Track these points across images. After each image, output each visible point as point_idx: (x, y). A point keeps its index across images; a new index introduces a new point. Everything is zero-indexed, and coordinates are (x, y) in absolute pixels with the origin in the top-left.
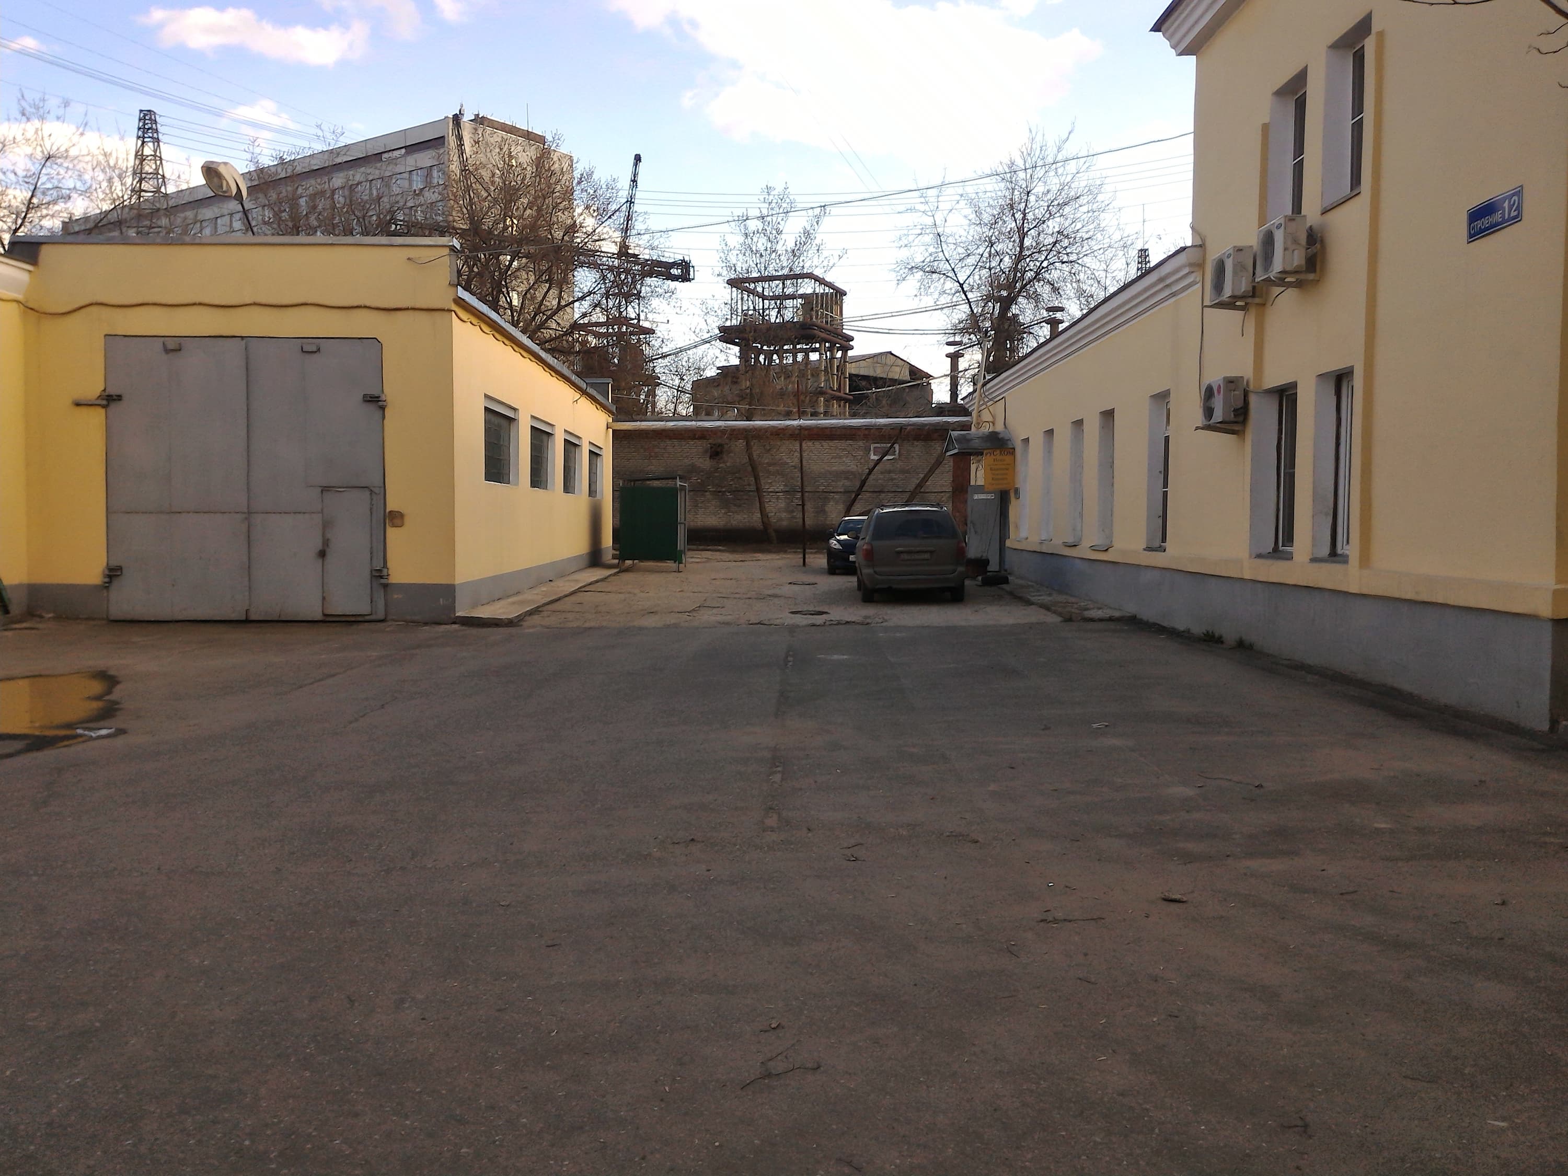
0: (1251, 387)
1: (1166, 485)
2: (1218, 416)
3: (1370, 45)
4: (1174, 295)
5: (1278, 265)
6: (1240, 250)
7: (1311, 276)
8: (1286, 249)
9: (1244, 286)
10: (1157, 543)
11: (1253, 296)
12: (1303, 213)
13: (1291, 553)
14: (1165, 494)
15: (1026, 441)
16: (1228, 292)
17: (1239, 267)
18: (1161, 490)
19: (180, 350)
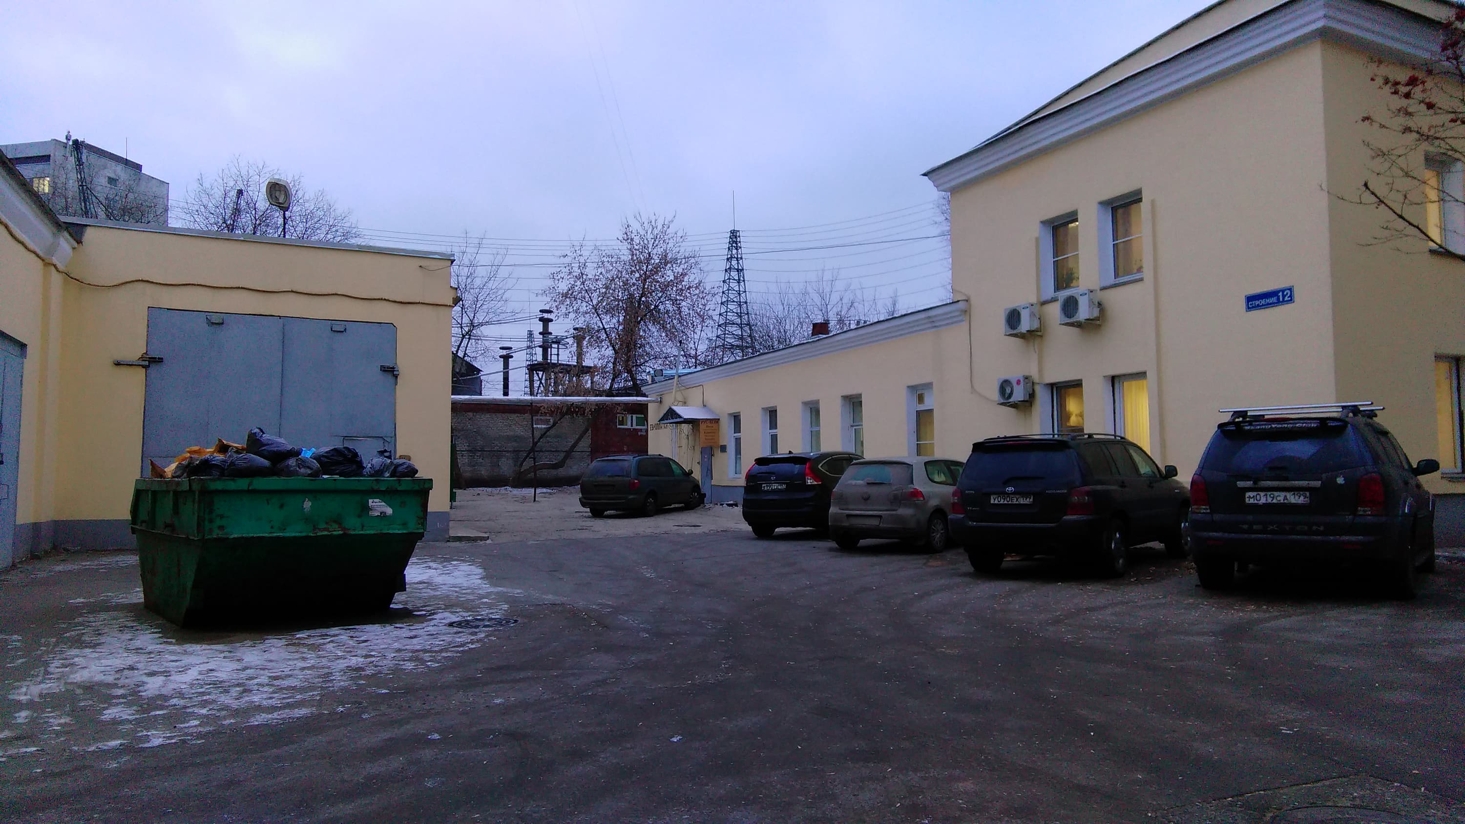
0: (1037, 382)
2: (1016, 397)
3: (1145, 206)
4: (936, 327)
6: (1032, 305)
11: (1039, 331)
18: (914, 443)
19: (223, 323)
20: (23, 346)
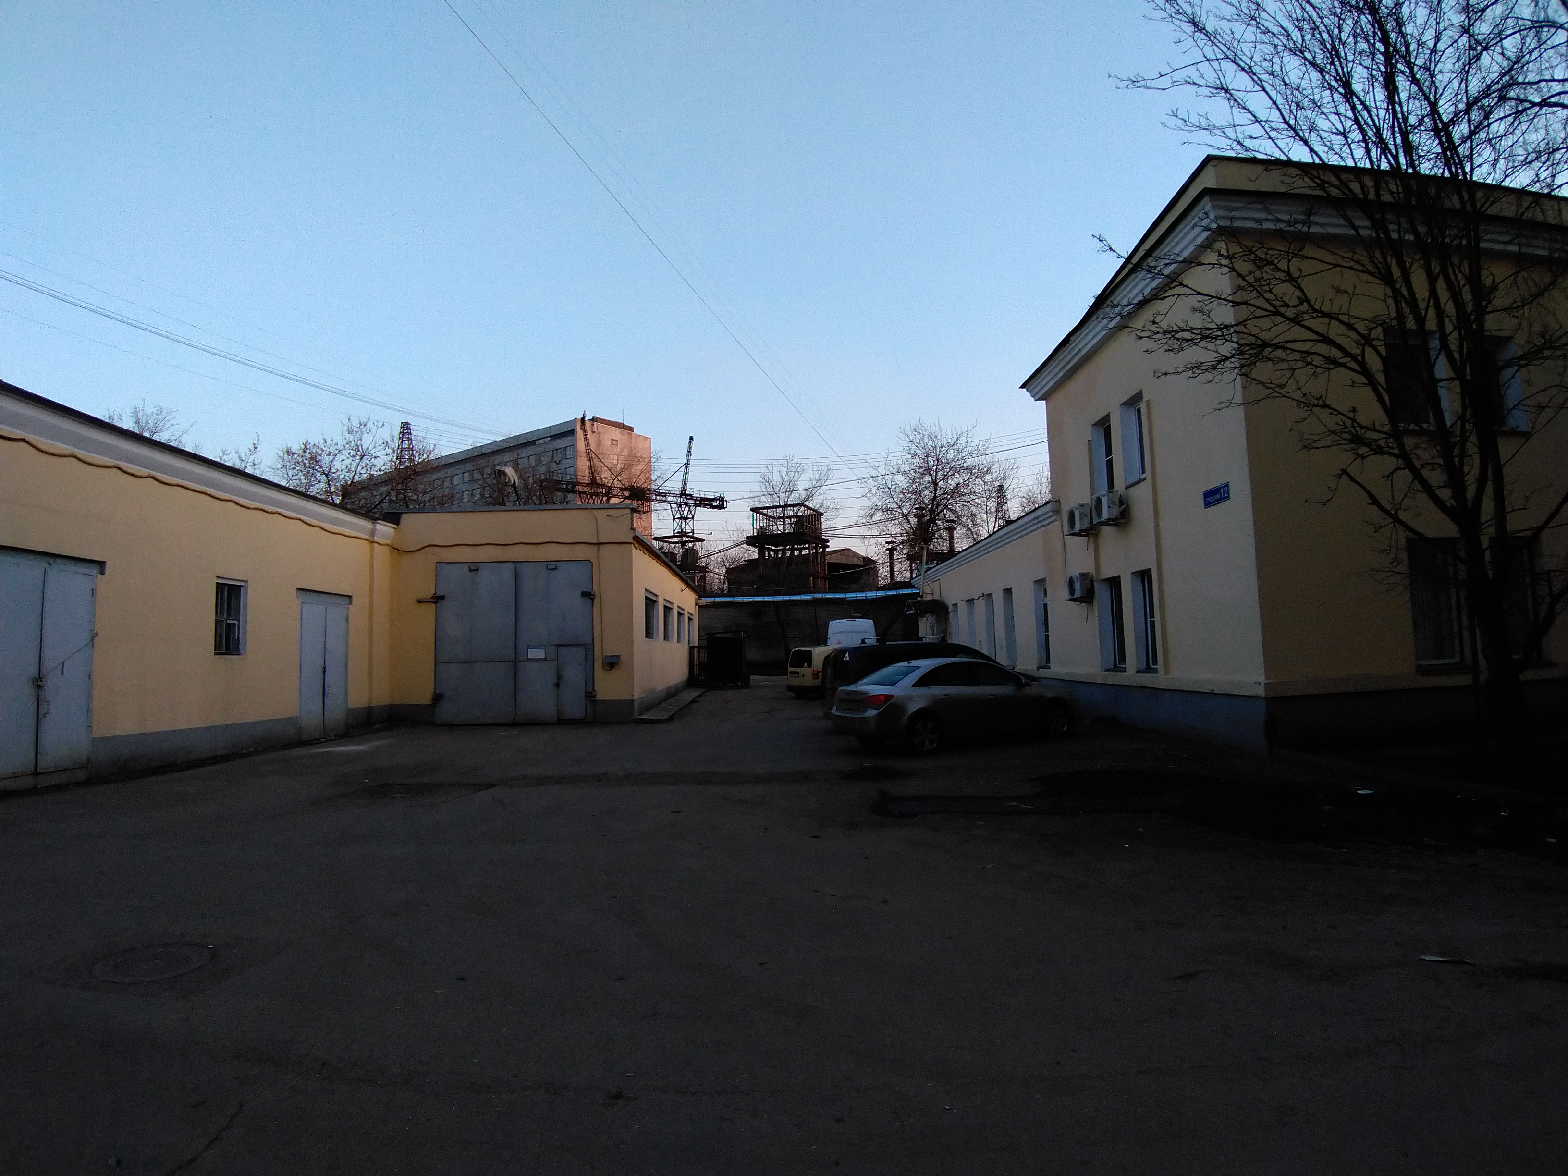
0: (1095, 578)
1: (1047, 630)
2: (1078, 594)
3: (1143, 406)
4: (1044, 526)
5: (1105, 515)
6: (1082, 505)
7: (1123, 521)
8: (1109, 507)
9: (1086, 525)
10: (1044, 664)
11: (1092, 529)
12: (1115, 488)
13: (1125, 668)
14: (1047, 636)
15: (955, 605)
16: (1078, 527)
17: (1082, 515)
18: (1043, 634)
19: (478, 570)
20: (350, 597)
